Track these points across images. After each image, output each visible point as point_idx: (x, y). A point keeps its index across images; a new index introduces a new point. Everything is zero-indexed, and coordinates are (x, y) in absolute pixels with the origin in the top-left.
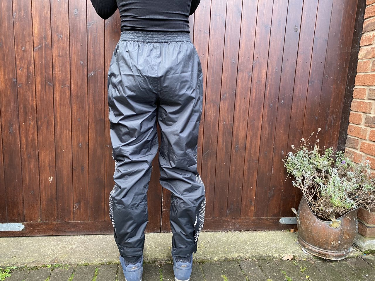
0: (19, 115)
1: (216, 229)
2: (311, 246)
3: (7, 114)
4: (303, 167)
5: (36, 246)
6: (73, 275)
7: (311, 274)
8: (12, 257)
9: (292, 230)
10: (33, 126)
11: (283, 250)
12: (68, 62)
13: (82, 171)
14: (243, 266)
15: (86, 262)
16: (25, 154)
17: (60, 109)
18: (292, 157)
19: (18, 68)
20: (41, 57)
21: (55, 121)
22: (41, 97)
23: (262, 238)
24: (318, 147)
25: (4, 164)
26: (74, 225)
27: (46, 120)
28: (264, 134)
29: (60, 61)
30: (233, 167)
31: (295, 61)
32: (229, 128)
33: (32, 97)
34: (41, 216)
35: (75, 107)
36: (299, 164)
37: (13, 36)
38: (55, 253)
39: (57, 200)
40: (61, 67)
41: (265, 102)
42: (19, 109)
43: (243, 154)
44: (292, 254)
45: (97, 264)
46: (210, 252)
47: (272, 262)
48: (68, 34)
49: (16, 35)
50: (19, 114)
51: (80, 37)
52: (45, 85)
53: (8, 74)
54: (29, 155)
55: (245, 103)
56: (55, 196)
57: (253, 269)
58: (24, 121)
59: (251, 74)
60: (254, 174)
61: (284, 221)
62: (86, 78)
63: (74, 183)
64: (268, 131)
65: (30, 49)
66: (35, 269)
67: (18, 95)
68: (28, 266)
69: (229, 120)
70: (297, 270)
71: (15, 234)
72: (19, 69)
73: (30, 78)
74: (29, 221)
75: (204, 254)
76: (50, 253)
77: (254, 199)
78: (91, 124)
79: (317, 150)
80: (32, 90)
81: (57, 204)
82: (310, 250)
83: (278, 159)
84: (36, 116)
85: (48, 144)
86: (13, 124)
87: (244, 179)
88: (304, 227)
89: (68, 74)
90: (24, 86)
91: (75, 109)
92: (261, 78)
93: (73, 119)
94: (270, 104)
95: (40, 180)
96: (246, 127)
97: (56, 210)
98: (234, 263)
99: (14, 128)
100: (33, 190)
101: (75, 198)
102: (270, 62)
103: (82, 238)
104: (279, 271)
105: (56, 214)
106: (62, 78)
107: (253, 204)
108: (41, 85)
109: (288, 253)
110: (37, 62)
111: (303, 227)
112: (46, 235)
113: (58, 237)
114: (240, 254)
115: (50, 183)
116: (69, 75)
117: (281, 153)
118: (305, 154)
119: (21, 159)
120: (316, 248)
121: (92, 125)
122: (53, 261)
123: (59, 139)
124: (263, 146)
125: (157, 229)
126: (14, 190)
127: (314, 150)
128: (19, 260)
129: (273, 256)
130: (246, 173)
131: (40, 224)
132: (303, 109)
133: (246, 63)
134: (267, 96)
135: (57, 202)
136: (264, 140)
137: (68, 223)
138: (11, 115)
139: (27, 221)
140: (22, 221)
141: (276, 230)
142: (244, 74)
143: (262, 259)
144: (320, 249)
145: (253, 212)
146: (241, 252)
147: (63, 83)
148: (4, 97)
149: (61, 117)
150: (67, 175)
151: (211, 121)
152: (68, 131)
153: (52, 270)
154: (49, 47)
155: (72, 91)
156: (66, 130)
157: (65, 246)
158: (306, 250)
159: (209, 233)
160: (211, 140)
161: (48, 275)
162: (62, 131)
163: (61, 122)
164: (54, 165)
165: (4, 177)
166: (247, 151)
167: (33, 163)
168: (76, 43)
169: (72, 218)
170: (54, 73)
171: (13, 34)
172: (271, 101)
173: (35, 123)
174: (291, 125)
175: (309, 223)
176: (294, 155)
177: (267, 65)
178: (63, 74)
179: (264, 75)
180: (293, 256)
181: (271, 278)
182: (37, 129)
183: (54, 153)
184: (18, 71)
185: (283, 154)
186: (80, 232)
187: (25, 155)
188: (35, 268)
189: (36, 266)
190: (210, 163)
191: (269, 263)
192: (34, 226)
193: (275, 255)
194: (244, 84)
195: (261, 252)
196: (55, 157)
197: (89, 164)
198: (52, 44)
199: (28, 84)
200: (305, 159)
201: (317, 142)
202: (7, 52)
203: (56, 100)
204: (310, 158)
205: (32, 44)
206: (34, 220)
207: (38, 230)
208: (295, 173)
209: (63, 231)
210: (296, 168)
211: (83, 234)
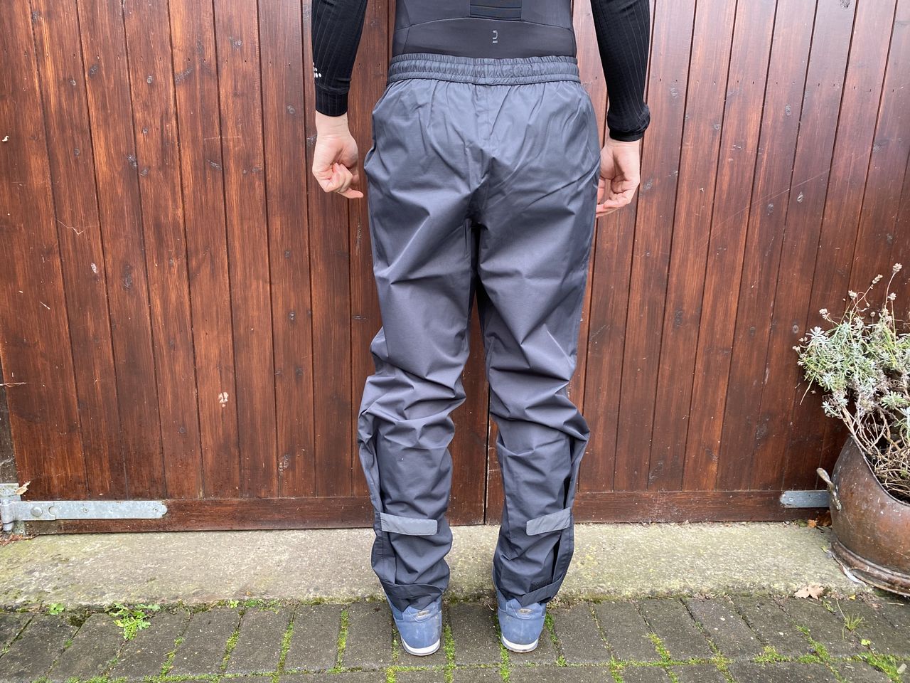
0: (144, 245)
1: (620, 518)
2: (870, 566)
3: (118, 244)
4: (848, 364)
5: (199, 556)
6: (291, 626)
7: (873, 636)
8: (148, 582)
9: (813, 523)
10: (178, 271)
11: (795, 574)
12: (258, 110)
13: (298, 376)
14: (697, 613)
15: (318, 597)
16: (163, 339)
17: (242, 230)
18: (820, 340)
19: (138, 129)
20: (191, 98)
21: (230, 258)
22: (194, 197)
23: (738, 542)
24: (893, 313)
25: (115, 363)
26: (280, 507)
27: (208, 255)
28: (749, 282)
29: (239, 107)
30: (666, 368)
31: (839, 88)
32: (658, 268)
33: (175, 200)
34: (204, 486)
35: (277, 223)
36: (839, 357)
37: (124, 47)
38: (243, 574)
39: (239, 447)
40: (242, 122)
41: (754, 198)
42: (145, 230)
43: (694, 334)
44: (820, 585)
45: (343, 601)
46: (611, 576)
47: (769, 601)
48: (257, 36)
49: (130, 45)
50: (144, 242)
51: (287, 44)
52: (205, 168)
53: (117, 142)
54: (172, 342)
55: (702, 203)
56: (233, 438)
57: (723, 619)
58: (157, 259)
59: (719, 125)
60: (721, 383)
61: (791, 498)
62: (302, 149)
63: (278, 408)
64: (761, 273)
65: (166, 78)
66: (203, 610)
67: (140, 197)
68: (185, 603)
69: (659, 245)
70: (837, 625)
71: (146, 527)
72: (142, 132)
73: (166, 150)
74: (176, 496)
75: (598, 579)
76: (232, 573)
77: (718, 446)
78: (317, 264)
79: (887, 323)
80: (173, 183)
81: (240, 457)
82: (868, 575)
83: (783, 345)
84: (184, 247)
85: (215, 313)
86: (131, 268)
87: (693, 397)
88: (852, 516)
89: (258, 141)
90: (154, 173)
91: (277, 229)
92: (745, 134)
93: (273, 254)
94: (766, 205)
95: (198, 401)
96: (703, 264)
97: (237, 471)
98: (674, 604)
99: (133, 276)
100: (184, 425)
101: (282, 441)
102: (770, 91)
103: (301, 537)
104: (791, 625)
105: (237, 479)
106: (243, 150)
107: (715, 458)
108: (195, 168)
109: (810, 580)
110: (182, 113)
111: (849, 517)
112: (217, 528)
113: (245, 534)
114: (687, 580)
115: (223, 408)
116: (261, 142)
117: (791, 331)
118: (855, 331)
119: (153, 350)
120: (885, 570)
121: (320, 267)
122: (243, 591)
123: (240, 302)
124: (746, 312)
125: (477, 517)
126: (140, 425)
127: (881, 320)
128: (163, 589)
129: (771, 587)
130: (699, 380)
131: (201, 504)
132: (855, 213)
133: (706, 96)
134: (760, 183)
135: (240, 452)
136: (748, 297)
137: (267, 500)
138: (127, 246)
139: (171, 497)
140: (161, 497)
141: (771, 521)
142: (702, 125)
143: (745, 596)
144: (895, 573)
145: (714, 477)
146: (689, 576)
147: (246, 161)
148: (108, 200)
149: (243, 247)
150: (262, 388)
151: (612, 250)
152: (261, 282)
153: (242, 614)
154: (210, 74)
155: (269, 184)
156: (257, 279)
157: (262, 557)
158: (855, 573)
159: (604, 528)
160: (611, 299)
161: (234, 625)
162: (248, 283)
163: (244, 262)
164: (231, 364)
165: (117, 395)
166: (704, 326)
167: (181, 360)
168: (276, 59)
169: (275, 489)
170: (223, 137)
171: (124, 42)
172: (771, 196)
173: (182, 262)
174: (820, 258)
175: (867, 509)
176: (826, 334)
177: (762, 100)
178: (245, 140)
179: (753, 128)
180: (822, 589)
181: (772, 643)
182: (189, 279)
183: (230, 335)
184: (140, 137)
185: (796, 332)
186: (294, 522)
187: (163, 342)
188: (203, 608)
189: (205, 604)
190: (606, 359)
191: (763, 605)
192: (188, 508)
193: (776, 585)
194: (701, 152)
195: (738, 577)
196: (233, 345)
197: (314, 362)
198: (217, 64)
199: (163, 167)
200: (855, 345)
201: (889, 300)
202: (111, 89)
203: (232, 209)
204: (868, 342)
205: (170, 65)
206: (189, 493)
207: (198, 516)
208: (828, 380)
209: (256, 521)
210: (829, 367)
211: (301, 527)
